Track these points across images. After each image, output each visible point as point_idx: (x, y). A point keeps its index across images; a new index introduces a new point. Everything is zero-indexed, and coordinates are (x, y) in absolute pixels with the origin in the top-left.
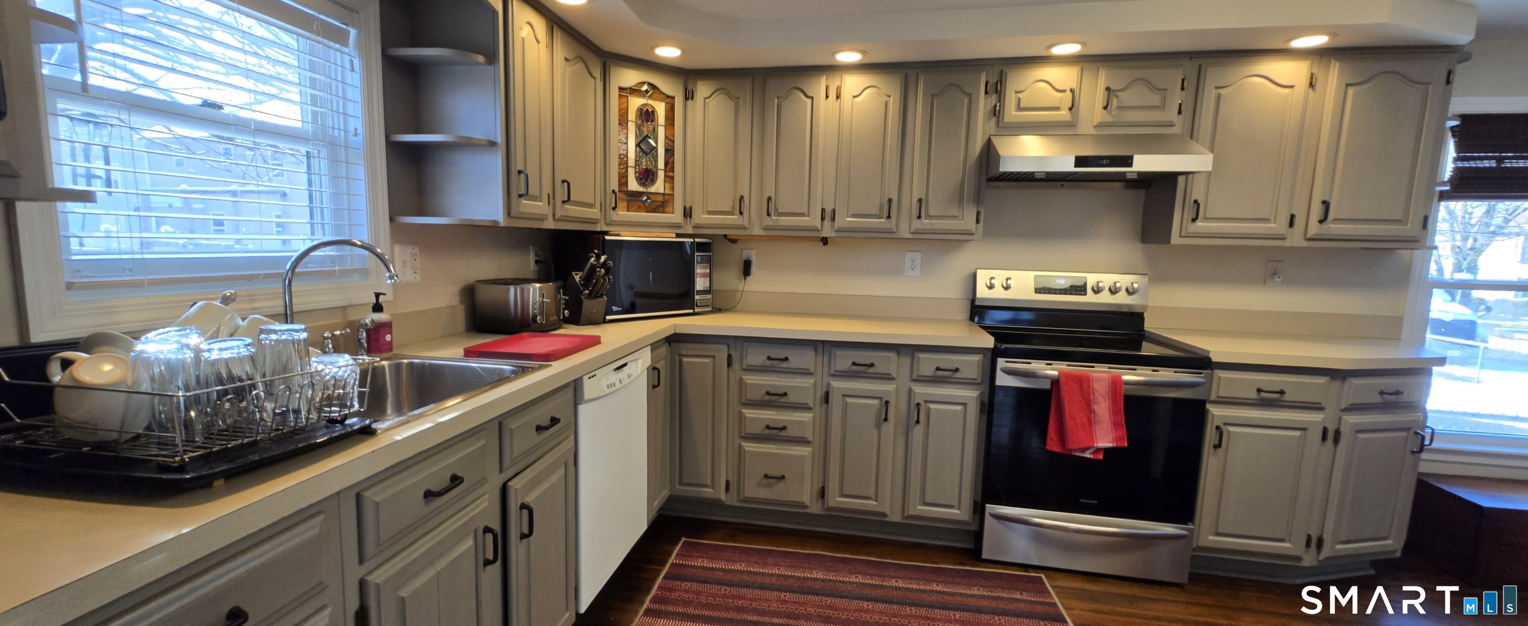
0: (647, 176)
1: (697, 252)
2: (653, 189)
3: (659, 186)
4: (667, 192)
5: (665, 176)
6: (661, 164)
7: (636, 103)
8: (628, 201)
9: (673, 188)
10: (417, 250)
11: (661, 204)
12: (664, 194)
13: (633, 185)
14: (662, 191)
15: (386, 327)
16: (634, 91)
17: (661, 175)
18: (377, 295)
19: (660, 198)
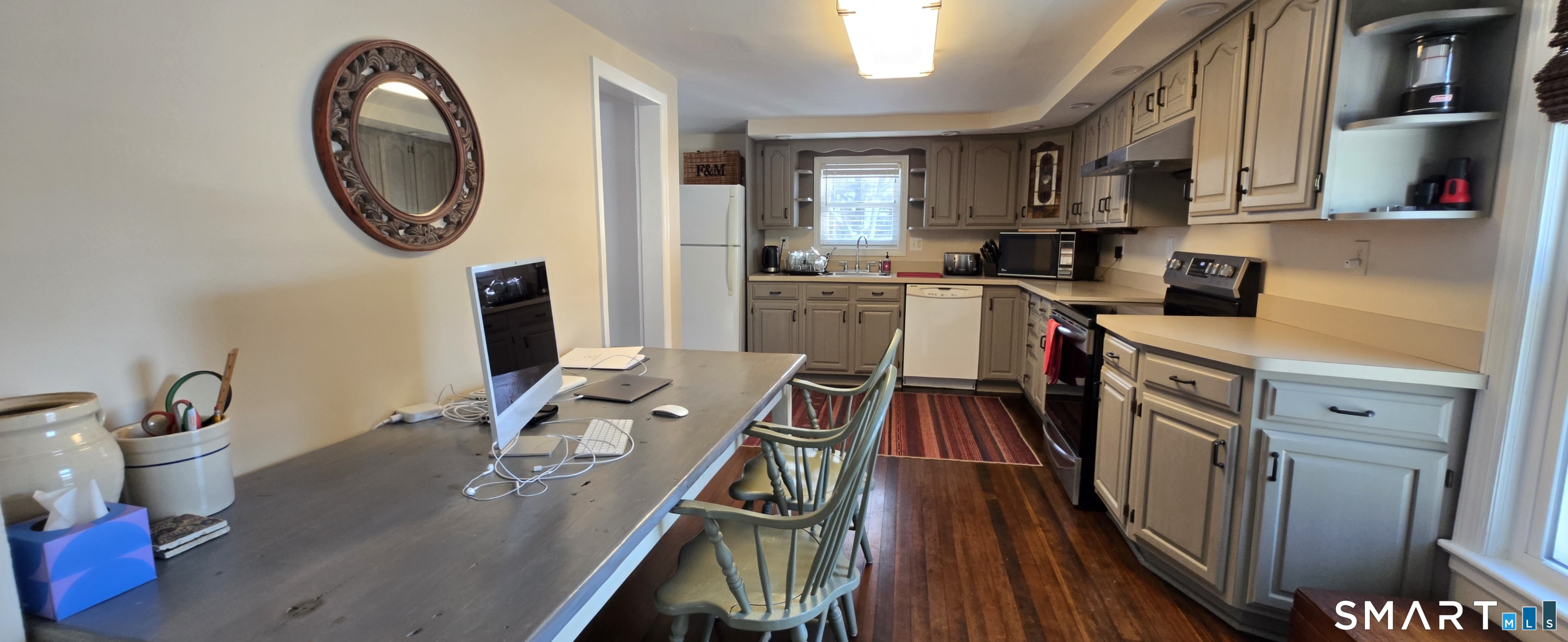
0: (1044, 196)
1: (1062, 240)
2: (1048, 203)
3: (1052, 201)
4: (1057, 203)
5: (1056, 194)
6: (1054, 188)
7: (1041, 155)
8: (1034, 212)
9: (1059, 201)
10: (921, 239)
11: (1051, 212)
12: (1054, 205)
13: (1037, 202)
14: (1053, 203)
15: (889, 263)
16: (1041, 149)
17: (1053, 194)
18: (887, 253)
19: (1052, 208)
